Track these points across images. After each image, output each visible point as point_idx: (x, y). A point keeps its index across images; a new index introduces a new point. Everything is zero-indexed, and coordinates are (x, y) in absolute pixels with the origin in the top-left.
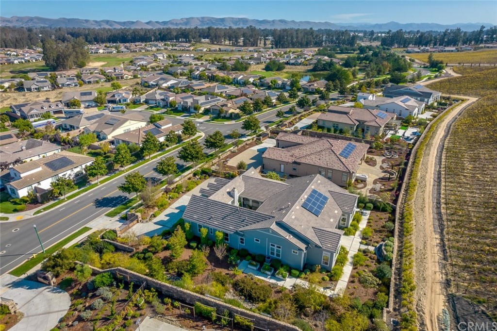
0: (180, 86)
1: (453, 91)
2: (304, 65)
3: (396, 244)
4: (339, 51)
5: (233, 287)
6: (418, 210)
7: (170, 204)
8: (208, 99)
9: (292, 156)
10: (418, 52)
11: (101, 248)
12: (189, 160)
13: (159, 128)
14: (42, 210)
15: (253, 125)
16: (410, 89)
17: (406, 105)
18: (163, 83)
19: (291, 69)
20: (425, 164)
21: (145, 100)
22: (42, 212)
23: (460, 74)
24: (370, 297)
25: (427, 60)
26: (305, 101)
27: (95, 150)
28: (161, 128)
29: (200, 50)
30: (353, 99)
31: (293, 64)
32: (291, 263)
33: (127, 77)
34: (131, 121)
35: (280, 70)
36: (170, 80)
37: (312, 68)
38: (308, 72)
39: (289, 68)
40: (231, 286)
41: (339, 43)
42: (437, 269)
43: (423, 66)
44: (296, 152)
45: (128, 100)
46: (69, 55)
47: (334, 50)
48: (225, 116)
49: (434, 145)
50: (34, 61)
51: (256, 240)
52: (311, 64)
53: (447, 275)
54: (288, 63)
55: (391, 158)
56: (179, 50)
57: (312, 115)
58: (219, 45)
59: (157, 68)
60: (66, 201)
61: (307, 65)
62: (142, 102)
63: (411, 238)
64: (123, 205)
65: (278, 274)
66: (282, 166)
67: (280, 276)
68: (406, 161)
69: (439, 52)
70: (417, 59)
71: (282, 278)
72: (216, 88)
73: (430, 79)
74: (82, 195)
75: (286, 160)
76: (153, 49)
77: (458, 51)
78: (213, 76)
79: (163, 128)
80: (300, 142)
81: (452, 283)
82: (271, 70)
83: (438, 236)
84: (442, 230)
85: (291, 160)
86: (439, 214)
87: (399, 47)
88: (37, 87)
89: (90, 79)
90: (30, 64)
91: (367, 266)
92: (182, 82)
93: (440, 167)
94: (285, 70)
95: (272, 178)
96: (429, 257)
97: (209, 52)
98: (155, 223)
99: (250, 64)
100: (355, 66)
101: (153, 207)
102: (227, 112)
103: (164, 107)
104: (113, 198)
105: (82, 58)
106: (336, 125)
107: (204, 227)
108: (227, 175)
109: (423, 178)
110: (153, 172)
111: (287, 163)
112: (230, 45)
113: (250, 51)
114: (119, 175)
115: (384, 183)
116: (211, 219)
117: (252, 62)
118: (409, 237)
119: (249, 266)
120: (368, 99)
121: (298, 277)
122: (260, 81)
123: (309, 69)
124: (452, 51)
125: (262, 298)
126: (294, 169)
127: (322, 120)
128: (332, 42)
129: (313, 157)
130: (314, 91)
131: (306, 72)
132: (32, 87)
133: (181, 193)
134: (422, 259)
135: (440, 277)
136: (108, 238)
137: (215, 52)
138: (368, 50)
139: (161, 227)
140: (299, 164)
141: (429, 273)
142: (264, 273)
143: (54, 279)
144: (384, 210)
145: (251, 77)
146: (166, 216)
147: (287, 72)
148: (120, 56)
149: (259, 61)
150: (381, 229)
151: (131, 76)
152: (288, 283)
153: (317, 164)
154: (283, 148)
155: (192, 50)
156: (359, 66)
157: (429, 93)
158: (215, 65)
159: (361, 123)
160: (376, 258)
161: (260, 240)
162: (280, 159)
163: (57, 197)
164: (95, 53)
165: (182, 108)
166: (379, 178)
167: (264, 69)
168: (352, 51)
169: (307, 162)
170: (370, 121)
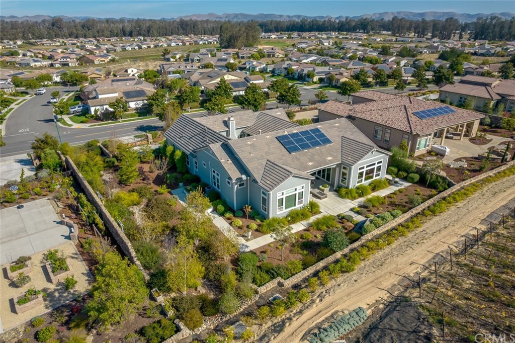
0: (318, 61)
9: (351, 110)
13: (248, 82)
14: (97, 125)
15: (349, 89)
18: (303, 60)
21: (272, 69)
26: (445, 76)
29: (373, 39)
31: (482, 55)
33: (278, 55)
34: (230, 76)
36: (311, 57)
45: (257, 68)
46: (240, 37)
48: (336, 85)
50: (215, 43)
51: (204, 164)
54: (475, 54)
56: (350, 39)
58: (399, 36)
59: (314, 51)
62: (268, 71)
72: (352, 63)
74: (133, 118)
76: (323, 36)
79: (251, 82)
82: (446, 59)
85: (346, 114)
88: (199, 58)
89: (244, 54)
90: (211, 45)
99: (421, 52)
102: (338, 80)
103: (285, 76)
105: (252, 41)
116: (181, 138)
117: (425, 51)
127: (445, 91)
129: (375, 112)
132: (195, 58)
143: (37, 160)
144: (433, 186)
145: (404, 59)
148: (289, 41)
149: (435, 51)
151: (283, 54)
153: (374, 120)
155: (365, 39)
159: (505, 98)
162: (335, 112)
163: (116, 119)
164: (267, 38)
165: (298, 76)
166: (472, 158)
169: (363, 117)
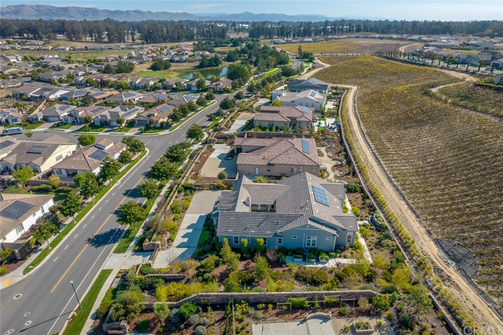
0: (74, 96)
1: (336, 81)
2: (190, 62)
3: (382, 215)
4: (213, 45)
5: (295, 279)
6: (379, 186)
7: (179, 225)
8: (127, 110)
9: (264, 159)
10: (284, 43)
11: (149, 284)
12: (164, 178)
13: (102, 149)
14: (31, 267)
16: (309, 83)
17: (315, 98)
18: (50, 95)
19: (177, 66)
20: (360, 148)
21: (42, 117)
22: (32, 269)
23: (329, 64)
24: (389, 257)
25: (298, 52)
27: (37, 185)
28: (104, 149)
29: (62, 49)
30: (262, 95)
31: (178, 62)
32: (325, 248)
34: (62, 146)
35: (167, 69)
36: (57, 90)
37: (198, 64)
38: (195, 69)
39: (175, 66)
40: (293, 279)
41: (210, 36)
42: (419, 226)
43: (295, 57)
44: (265, 154)
45: (19, 119)
47: (208, 44)
48: (155, 126)
49: (356, 131)
51: (294, 237)
52: (196, 60)
53: (425, 227)
54: (172, 61)
55: (330, 147)
56: (33, 50)
57: (239, 116)
58: (79, 41)
59: (20, 75)
60: (51, 250)
61: (192, 62)
62: (40, 120)
63: (388, 208)
64: (124, 237)
65: (322, 258)
66: (257, 170)
67: (324, 260)
68: (343, 148)
69: (300, 43)
70: (287, 50)
71: (325, 261)
72: (123, 96)
73: (310, 70)
75: (260, 163)
77: (315, 42)
78: (104, 81)
79: (106, 149)
80: (263, 145)
81: (432, 232)
82: (159, 70)
83: (404, 203)
84: (404, 197)
85: (265, 163)
86: (394, 186)
87: (265, 38)
91: (372, 235)
92: (75, 92)
93: (372, 150)
94: (171, 68)
95: (261, 182)
96: (409, 219)
97: (74, 52)
98: (178, 247)
99: (133, 64)
100: (237, 60)
101: (164, 232)
102: (157, 122)
103: (73, 123)
104: (106, 233)
106: (271, 124)
107: (244, 238)
108: (211, 187)
109: (366, 160)
110: (125, 198)
111: (262, 166)
112: (92, 42)
113: (122, 48)
114: (90, 209)
115: (340, 169)
116: (247, 229)
117: (134, 62)
118: (387, 208)
119: (295, 260)
120: (282, 95)
121: (335, 257)
122: (162, 84)
123: (195, 65)
124: (310, 42)
125: (324, 280)
126: (269, 170)
128: (203, 34)
129: (283, 156)
130: (222, 90)
131: (193, 69)
133: (181, 212)
134: (406, 221)
135: (423, 230)
136: (150, 272)
137: (81, 52)
138: (240, 42)
139: (187, 249)
140: (273, 165)
141: (415, 229)
142: (309, 261)
143: (128, 327)
144: (355, 191)
145: (150, 80)
146: (183, 237)
147: (175, 71)
149: (142, 61)
150: (363, 206)
152: (332, 263)
153: (290, 163)
154: (247, 152)
155: (51, 49)
156: (240, 60)
157: (324, 85)
158: (95, 67)
159: (293, 119)
160: (375, 228)
161: (297, 236)
162: (255, 163)
163: (35, 248)
165: (100, 123)
166: (334, 166)
167: (149, 69)
168: (226, 44)
169: (280, 162)
170: (300, 117)
